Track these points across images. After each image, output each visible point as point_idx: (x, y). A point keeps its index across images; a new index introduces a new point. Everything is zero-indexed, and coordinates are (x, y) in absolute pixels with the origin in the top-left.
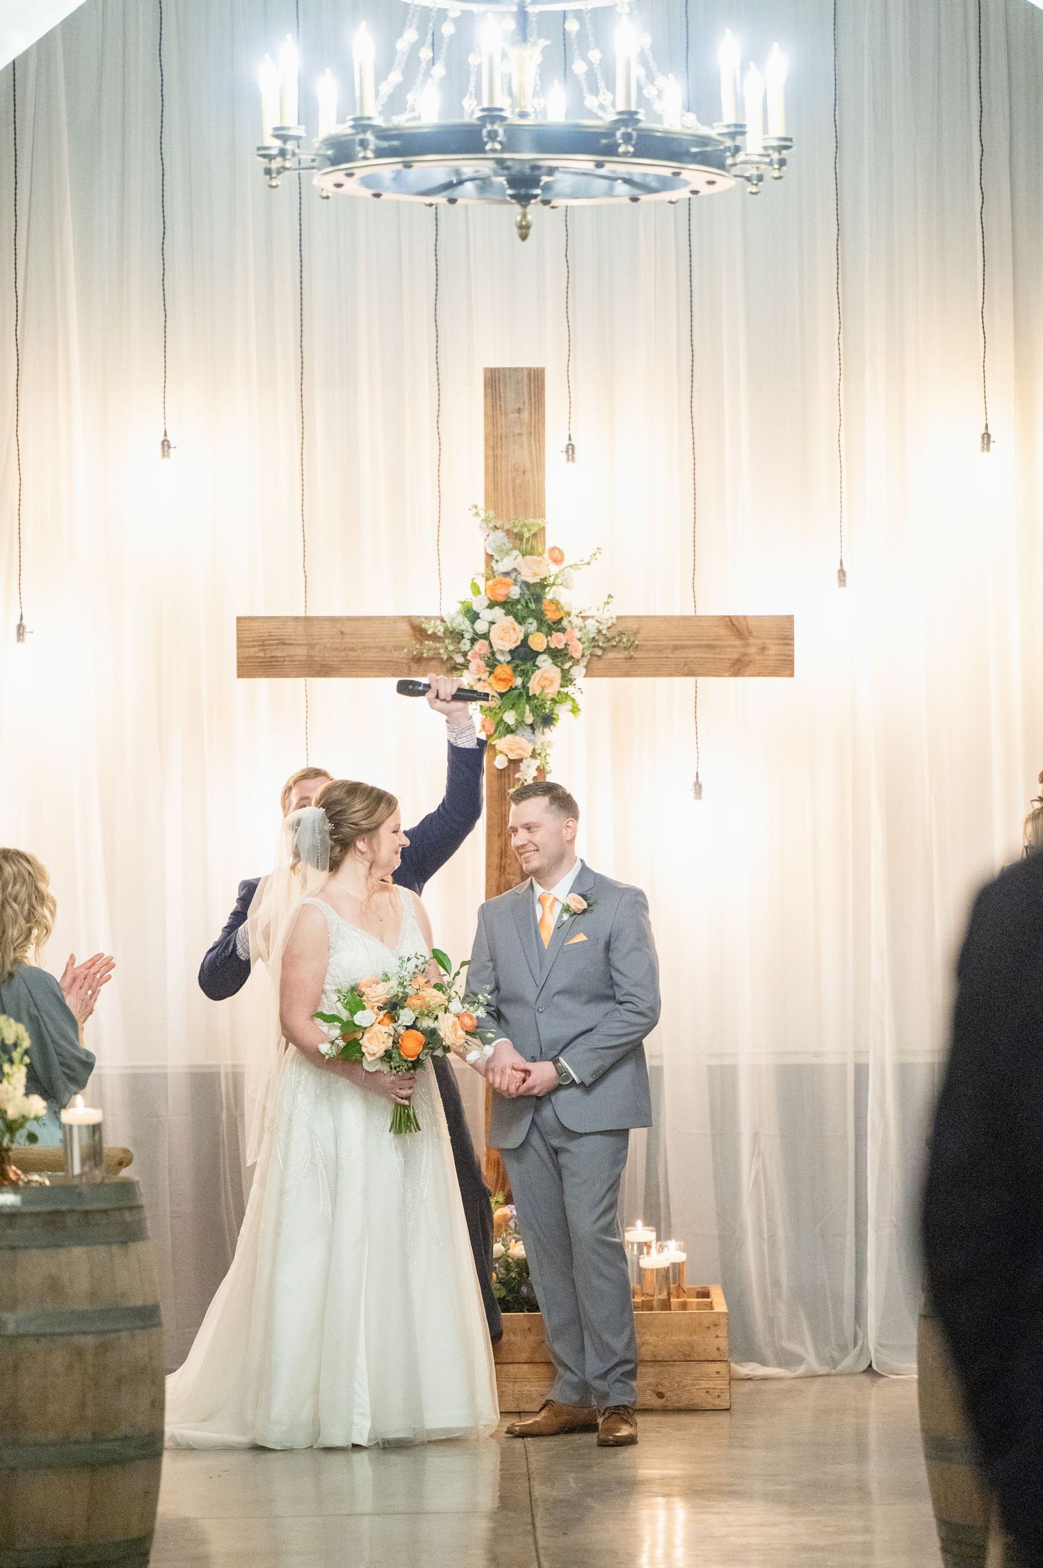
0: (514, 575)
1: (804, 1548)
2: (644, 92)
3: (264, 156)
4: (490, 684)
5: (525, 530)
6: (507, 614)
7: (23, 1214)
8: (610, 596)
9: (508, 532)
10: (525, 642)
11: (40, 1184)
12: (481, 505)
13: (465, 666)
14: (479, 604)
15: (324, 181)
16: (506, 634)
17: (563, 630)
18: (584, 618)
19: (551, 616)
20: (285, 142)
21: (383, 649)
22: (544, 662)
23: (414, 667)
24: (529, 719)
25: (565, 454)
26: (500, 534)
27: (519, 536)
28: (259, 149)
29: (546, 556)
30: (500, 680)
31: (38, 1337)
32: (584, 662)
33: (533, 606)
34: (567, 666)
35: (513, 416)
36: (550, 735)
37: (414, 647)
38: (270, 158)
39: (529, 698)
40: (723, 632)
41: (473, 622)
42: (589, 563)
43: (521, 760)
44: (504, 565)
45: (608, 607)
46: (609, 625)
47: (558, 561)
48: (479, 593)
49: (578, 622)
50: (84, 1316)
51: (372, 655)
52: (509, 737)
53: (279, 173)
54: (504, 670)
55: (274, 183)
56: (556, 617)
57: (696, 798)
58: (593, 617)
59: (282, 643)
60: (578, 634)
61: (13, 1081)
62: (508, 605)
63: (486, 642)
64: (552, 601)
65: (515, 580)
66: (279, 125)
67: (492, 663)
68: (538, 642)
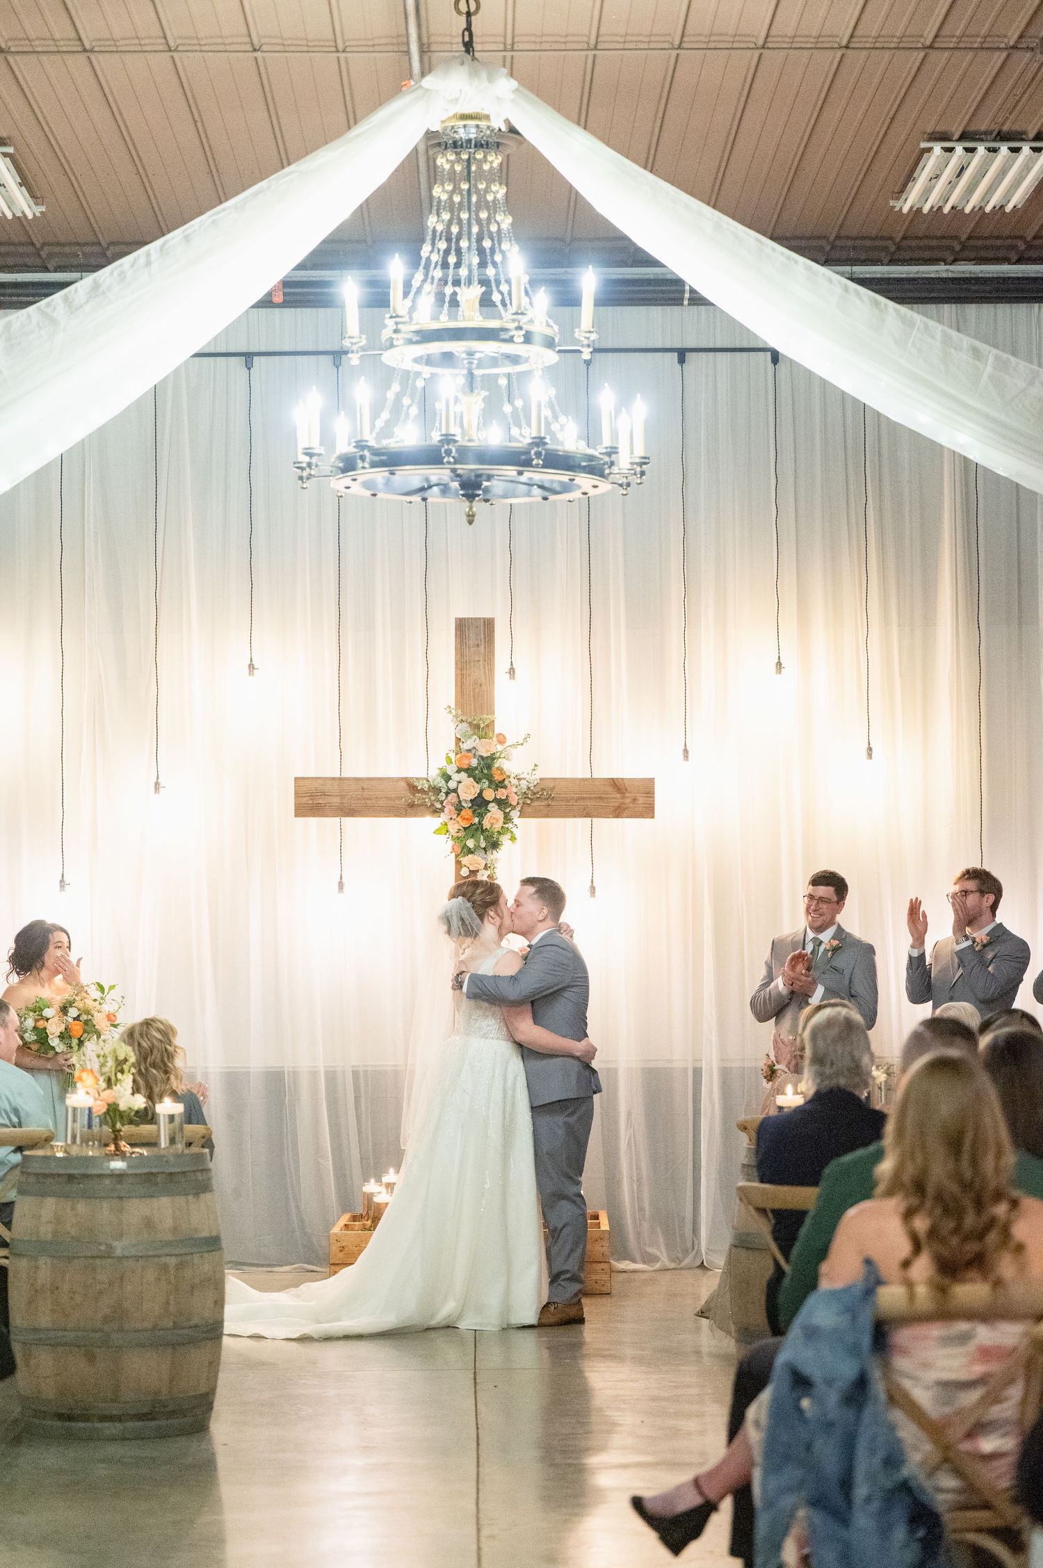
0: (474, 751)
1: (654, 1399)
2: (552, 427)
3: (298, 468)
4: (458, 822)
5: (481, 722)
6: (469, 777)
7: (128, 1175)
8: (536, 765)
9: (470, 723)
10: (480, 794)
11: (141, 1154)
12: (453, 706)
13: (442, 810)
14: (451, 770)
15: (339, 484)
16: (468, 789)
17: (505, 787)
18: (519, 779)
19: (497, 778)
20: (311, 457)
21: (389, 798)
22: (493, 807)
23: (409, 810)
24: (483, 845)
25: (508, 674)
26: (465, 725)
27: (477, 727)
28: (295, 463)
29: (495, 739)
30: (464, 819)
31: (137, 1258)
32: (519, 808)
33: (485, 771)
34: (507, 810)
35: (474, 649)
36: (497, 855)
37: (407, 796)
38: (302, 469)
39: (483, 831)
40: (609, 789)
41: (447, 782)
42: (522, 744)
43: (478, 871)
44: (466, 746)
45: (534, 772)
46: (535, 783)
47: (502, 742)
48: (451, 763)
49: (514, 782)
50: (168, 1244)
51: (381, 803)
52: (470, 856)
53: (308, 479)
54: (467, 813)
55: (305, 486)
56: (500, 778)
57: (591, 896)
58: (524, 779)
59: (324, 794)
60: (515, 790)
61: (123, 1084)
62: (470, 771)
63: (455, 795)
64: (498, 768)
65: (475, 755)
66: (307, 447)
67: (459, 808)
68: (489, 795)
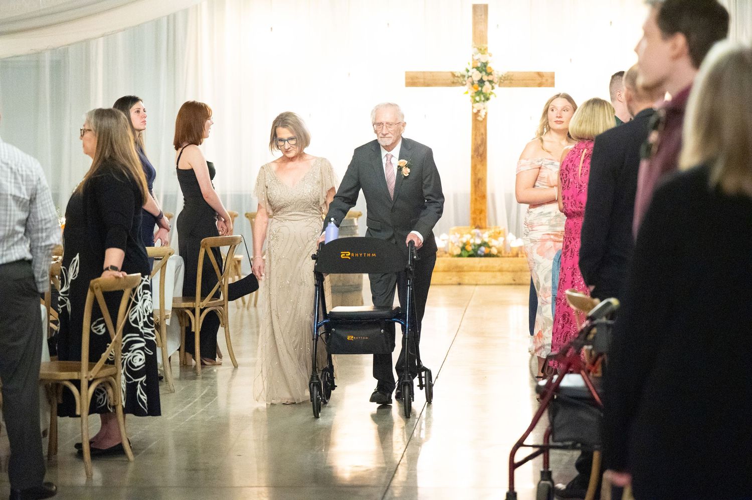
0: (479, 60)
4: (472, 90)
6: (477, 70)
9: (478, 48)
10: (481, 79)
12: (471, 41)
13: (466, 84)
14: (470, 68)
16: (477, 75)
17: (492, 75)
18: (498, 72)
19: (489, 71)
21: (444, 80)
22: (487, 84)
23: (452, 84)
24: (483, 99)
26: (476, 49)
27: (481, 49)
29: (488, 55)
30: (475, 88)
32: (498, 84)
33: (484, 68)
34: (493, 85)
35: (480, 17)
36: (488, 103)
37: (452, 79)
39: (483, 93)
40: (536, 75)
41: (468, 73)
43: (480, 110)
44: (476, 57)
45: (504, 69)
46: (505, 74)
47: (490, 55)
48: (470, 65)
49: (496, 73)
51: (441, 81)
52: (477, 104)
54: (476, 86)
58: (500, 71)
59: (417, 78)
60: (496, 76)
62: (477, 68)
63: (471, 78)
64: (489, 67)
67: (473, 84)
68: (485, 78)
